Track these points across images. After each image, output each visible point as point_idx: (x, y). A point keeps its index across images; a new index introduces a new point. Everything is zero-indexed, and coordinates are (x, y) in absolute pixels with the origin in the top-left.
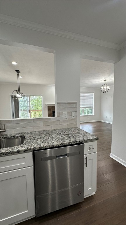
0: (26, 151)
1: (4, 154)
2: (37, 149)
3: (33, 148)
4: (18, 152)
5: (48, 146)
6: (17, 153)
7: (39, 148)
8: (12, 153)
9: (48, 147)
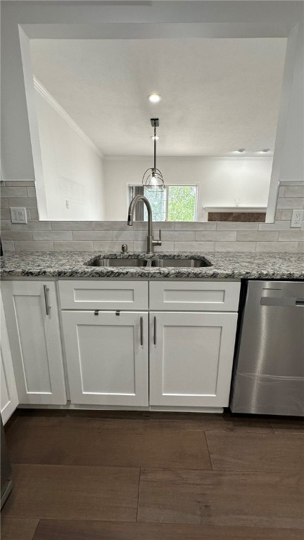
0: (229, 277)
1: (188, 276)
2: (253, 277)
3: (244, 273)
4: (215, 277)
5: (278, 274)
6: (211, 279)
7: (257, 276)
8: (202, 277)
9: (278, 277)
